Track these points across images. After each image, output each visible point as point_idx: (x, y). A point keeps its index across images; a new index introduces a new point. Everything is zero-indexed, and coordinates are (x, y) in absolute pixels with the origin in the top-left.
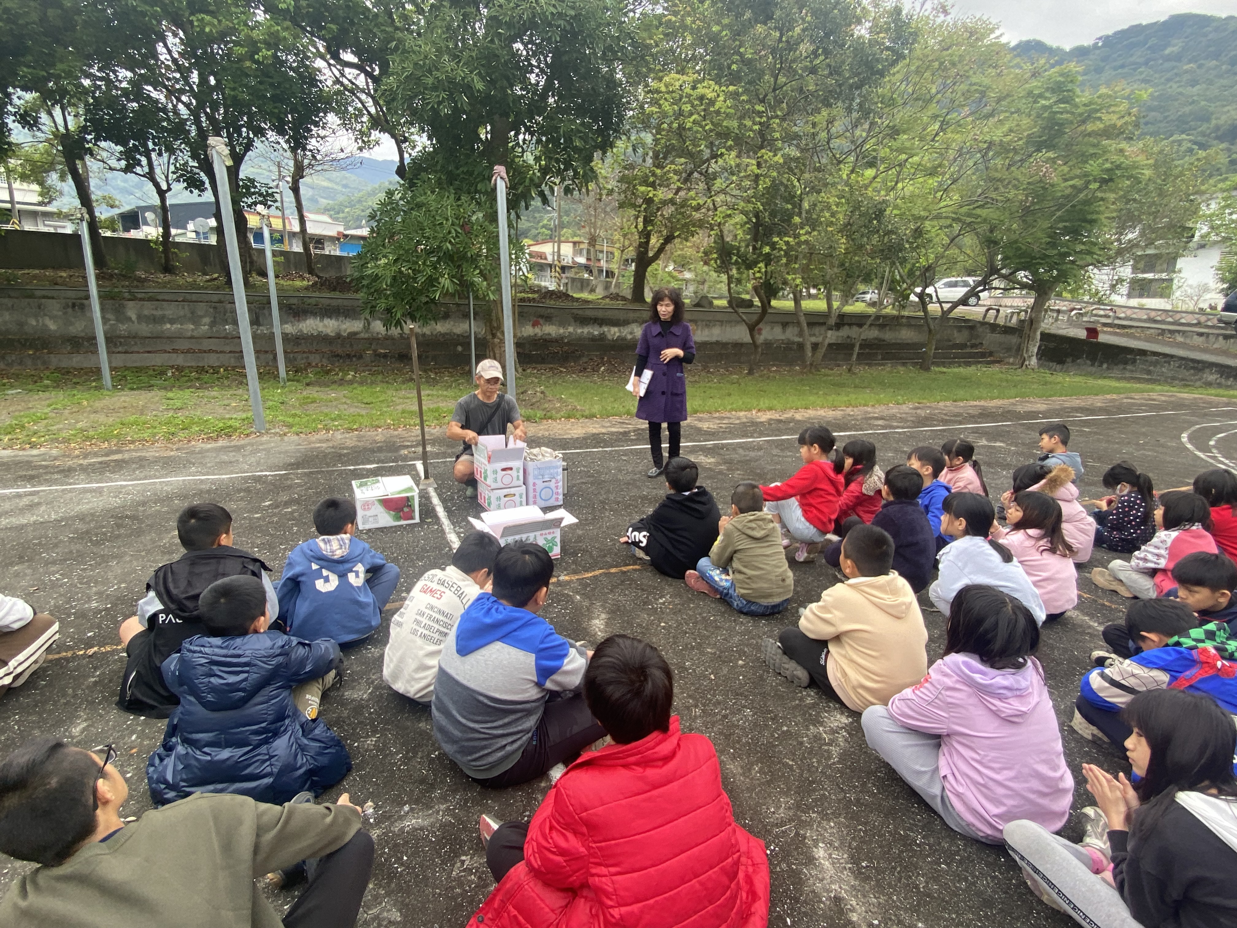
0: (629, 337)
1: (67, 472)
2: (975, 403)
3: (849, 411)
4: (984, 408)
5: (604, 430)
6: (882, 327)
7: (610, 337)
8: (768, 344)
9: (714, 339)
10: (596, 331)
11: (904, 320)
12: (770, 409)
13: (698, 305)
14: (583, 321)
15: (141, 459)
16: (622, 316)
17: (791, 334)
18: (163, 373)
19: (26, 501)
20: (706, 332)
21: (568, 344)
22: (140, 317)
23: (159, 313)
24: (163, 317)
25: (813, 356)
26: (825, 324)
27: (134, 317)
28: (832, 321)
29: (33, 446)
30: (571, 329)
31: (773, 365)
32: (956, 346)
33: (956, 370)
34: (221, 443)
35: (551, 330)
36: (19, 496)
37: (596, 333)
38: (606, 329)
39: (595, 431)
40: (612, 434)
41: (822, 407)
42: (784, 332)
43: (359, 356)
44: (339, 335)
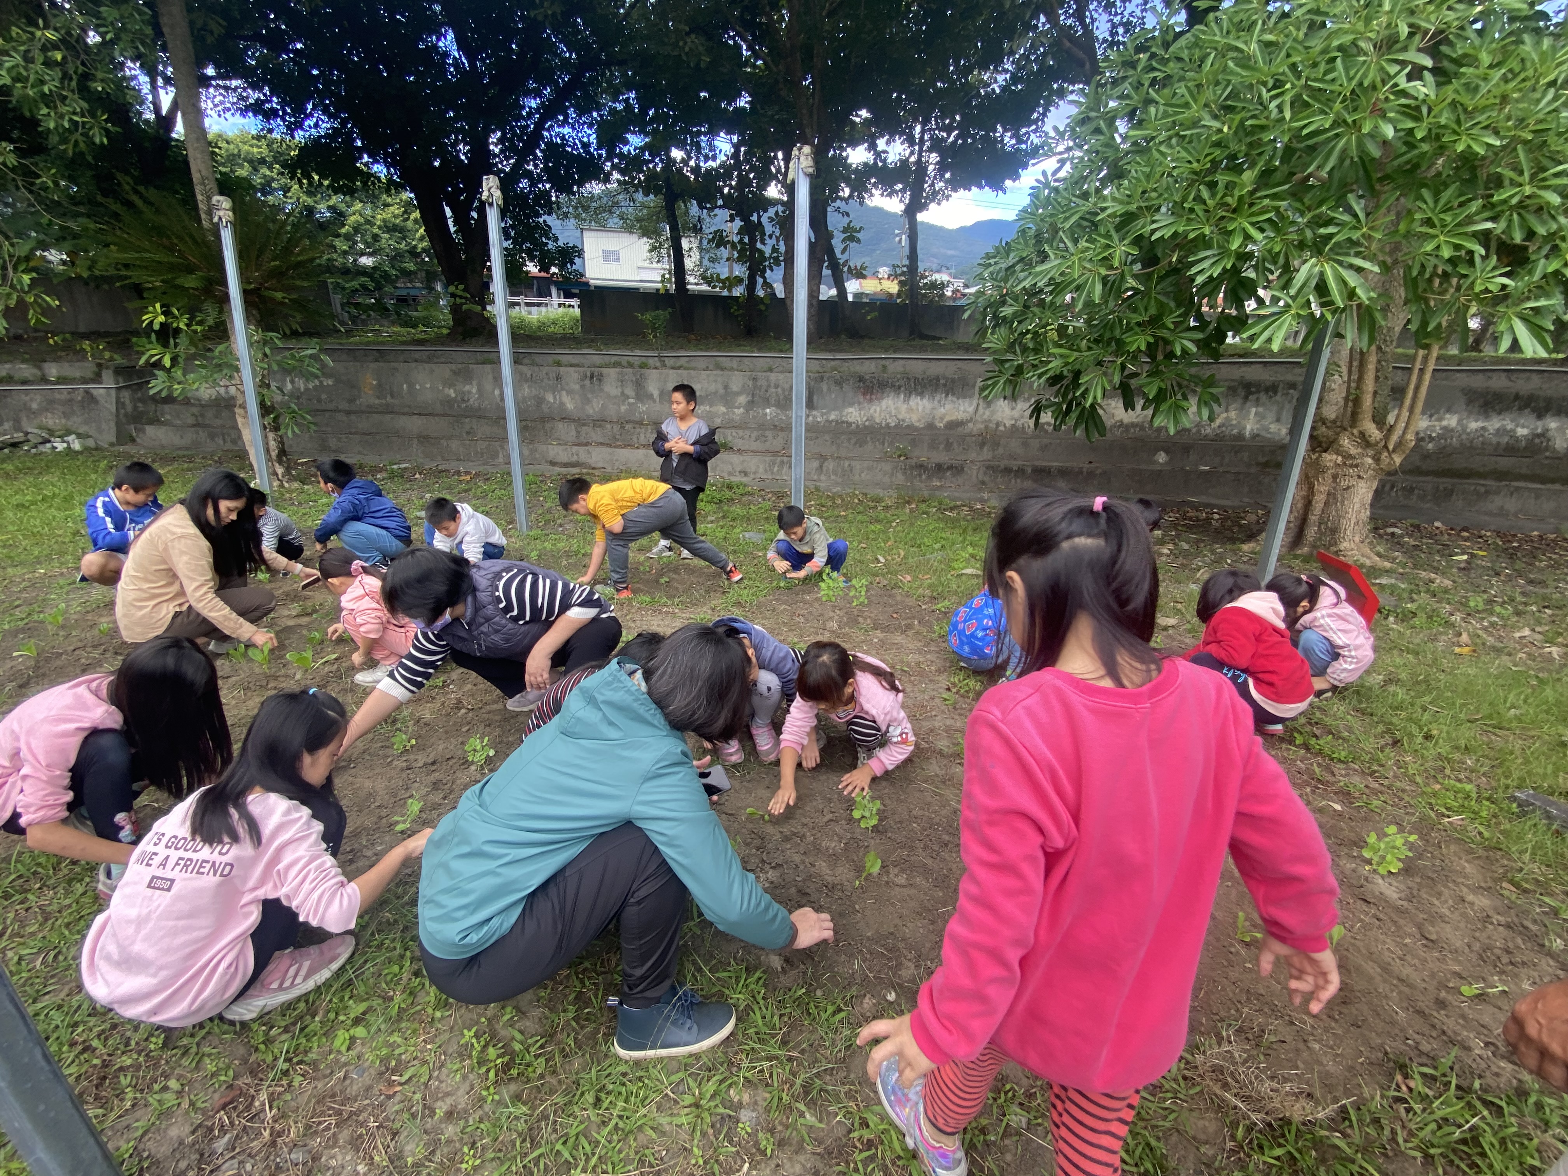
43: (957, 470)
44: (931, 426)
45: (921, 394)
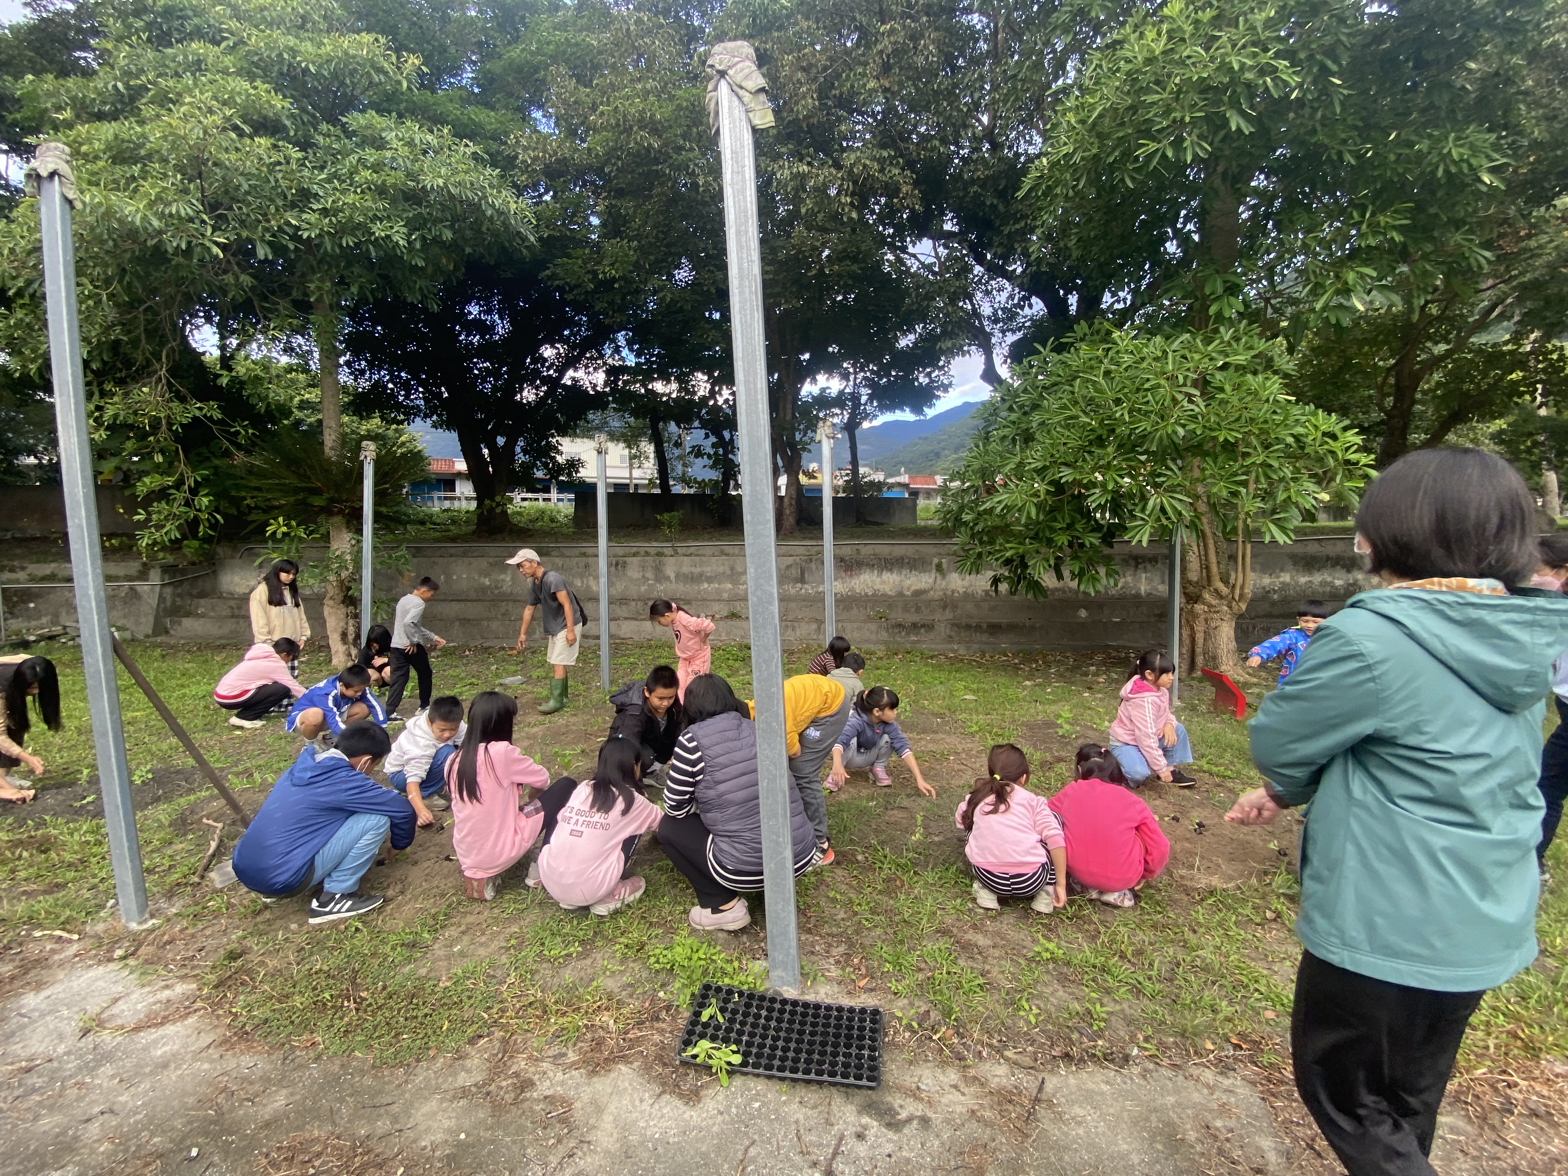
43: (929, 627)
44: (901, 594)
45: (891, 570)
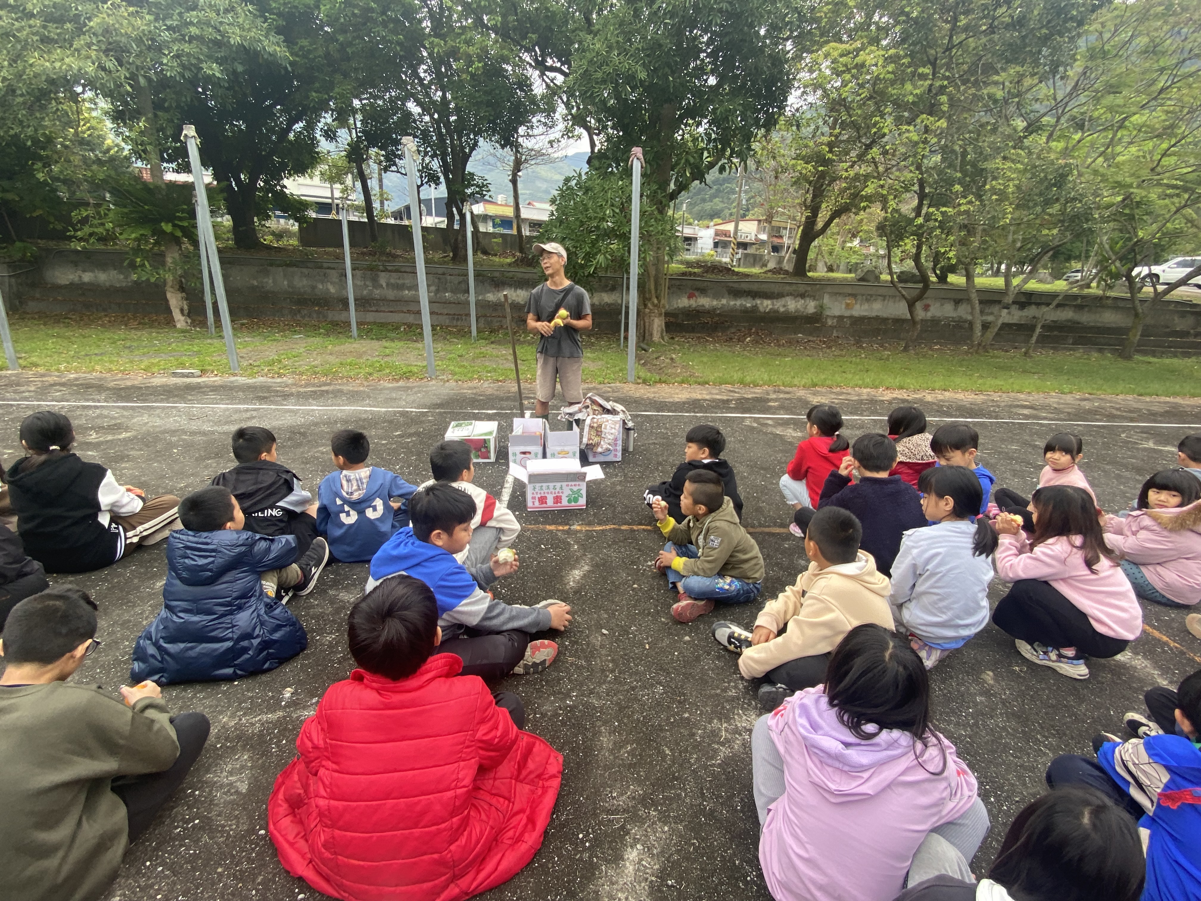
0: (782, 309)
1: (286, 396)
2: (1168, 399)
3: (996, 397)
4: (1176, 406)
5: (708, 397)
6: (1080, 308)
7: (762, 309)
8: (935, 322)
9: (874, 314)
10: (748, 303)
11: (1109, 302)
12: (901, 388)
13: (862, 279)
14: (736, 293)
15: (341, 391)
16: (776, 289)
17: (963, 312)
18: (397, 328)
19: (248, 415)
20: (866, 306)
21: (719, 315)
22: (388, 285)
23: (400, 282)
24: (404, 284)
25: (982, 336)
26: (999, 302)
27: (384, 285)
28: (1009, 299)
29: (280, 376)
30: (724, 301)
31: (936, 344)
32: (1175, 334)
33: (1167, 361)
34: (401, 383)
35: (705, 302)
36: (247, 410)
37: (748, 305)
38: (758, 302)
39: (699, 397)
40: (714, 400)
41: (965, 390)
42: (956, 309)
